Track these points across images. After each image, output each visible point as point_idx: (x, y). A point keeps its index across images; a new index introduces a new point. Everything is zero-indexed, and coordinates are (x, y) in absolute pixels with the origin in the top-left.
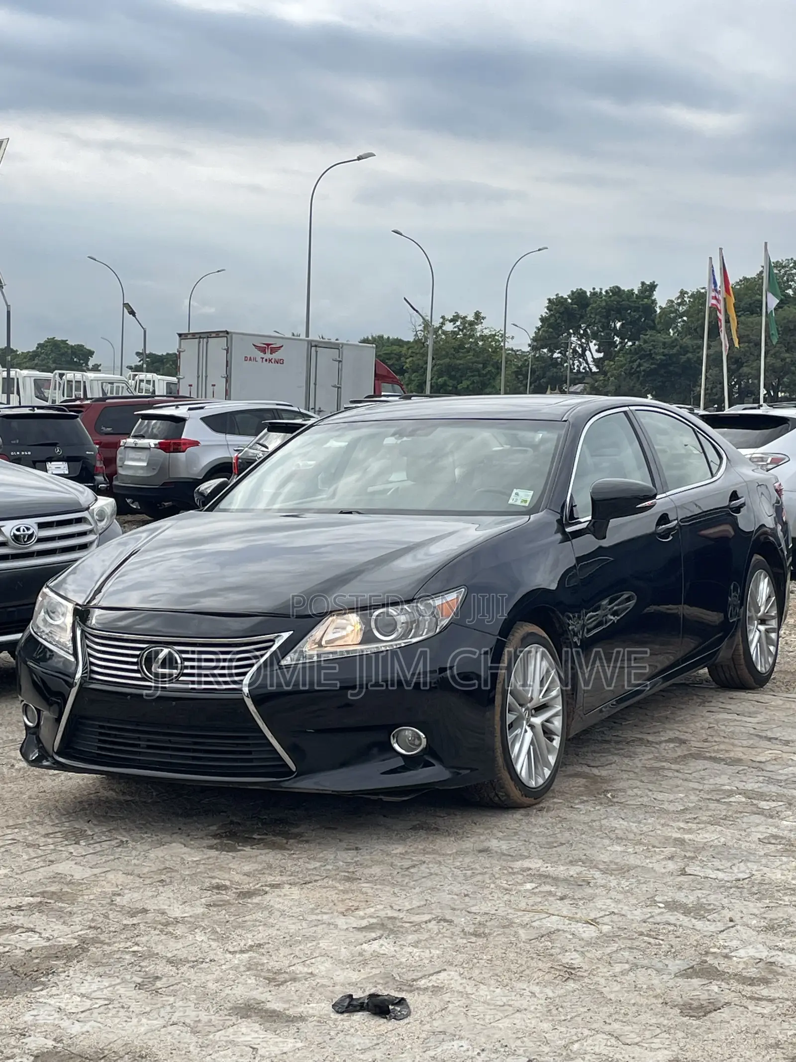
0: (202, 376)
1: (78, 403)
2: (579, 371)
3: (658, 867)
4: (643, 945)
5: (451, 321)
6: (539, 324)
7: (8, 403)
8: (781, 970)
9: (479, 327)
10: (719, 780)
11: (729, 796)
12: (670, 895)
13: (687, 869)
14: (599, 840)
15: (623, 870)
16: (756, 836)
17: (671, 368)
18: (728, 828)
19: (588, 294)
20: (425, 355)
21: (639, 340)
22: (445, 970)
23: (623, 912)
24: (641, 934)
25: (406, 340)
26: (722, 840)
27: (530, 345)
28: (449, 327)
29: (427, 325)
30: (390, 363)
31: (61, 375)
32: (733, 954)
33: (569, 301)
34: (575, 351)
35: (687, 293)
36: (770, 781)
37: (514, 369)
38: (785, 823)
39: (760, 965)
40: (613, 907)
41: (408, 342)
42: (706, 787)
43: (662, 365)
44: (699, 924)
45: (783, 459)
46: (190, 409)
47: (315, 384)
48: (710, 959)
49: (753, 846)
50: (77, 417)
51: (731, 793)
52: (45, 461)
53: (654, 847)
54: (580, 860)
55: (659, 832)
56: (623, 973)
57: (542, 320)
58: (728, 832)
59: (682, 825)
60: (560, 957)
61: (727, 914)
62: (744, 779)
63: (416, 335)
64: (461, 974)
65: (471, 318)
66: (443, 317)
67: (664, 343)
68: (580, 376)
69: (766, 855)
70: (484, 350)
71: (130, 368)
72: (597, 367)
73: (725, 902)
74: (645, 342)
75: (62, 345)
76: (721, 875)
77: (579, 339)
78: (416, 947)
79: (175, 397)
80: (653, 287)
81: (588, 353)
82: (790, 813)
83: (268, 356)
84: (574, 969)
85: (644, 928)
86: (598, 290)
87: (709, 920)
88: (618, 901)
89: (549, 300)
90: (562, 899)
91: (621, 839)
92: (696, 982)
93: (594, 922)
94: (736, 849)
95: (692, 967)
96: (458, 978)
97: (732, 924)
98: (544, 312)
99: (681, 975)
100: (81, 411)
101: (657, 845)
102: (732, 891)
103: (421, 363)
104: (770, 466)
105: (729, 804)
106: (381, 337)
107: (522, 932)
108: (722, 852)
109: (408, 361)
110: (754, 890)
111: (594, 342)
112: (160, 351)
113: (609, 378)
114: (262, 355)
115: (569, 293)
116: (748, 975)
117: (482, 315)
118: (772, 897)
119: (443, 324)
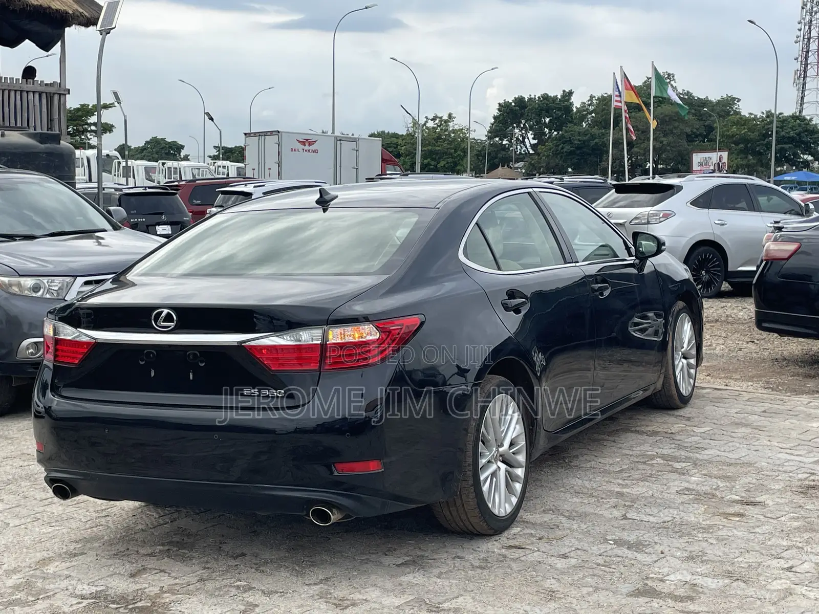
0: (261, 162)
1: (176, 183)
2: (520, 153)
3: (607, 514)
4: (601, 573)
5: (432, 120)
6: (493, 121)
7: (127, 184)
8: (701, 590)
9: (451, 124)
10: (642, 448)
11: (652, 459)
12: (618, 534)
13: (627, 515)
14: (562, 494)
15: (583, 516)
16: (674, 489)
17: (585, 150)
18: (653, 483)
19: (526, 99)
20: (414, 144)
21: (561, 131)
22: (462, 595)
23: (584, 548)
24: (599, 565)
25: (400, 134)
26: (650, 493)
27: (486, 136)
28: (431, 124)
29: (415, 123)
30: (390, 150)
31: (163, 164)
32: (665, 578)
33: (513, 104)
34: (517, 139)
35: (594, 97)
36: (680, 447)
37: (475, 152)
38: (693, 478)
39: (687, 586)
40: (577, 544)
41: (402, 135)
42: (634, 453)
43: (578, 148)
44: (639, 556)
45: (671, 214)
46: (255, 187)
47: (340, 167)
48: (650, 583)
49: (672, 496)
50: (176, 194)
51: (652, 458)
52: (155, 226)
53: (602, 498)
54: (550, 510)
55: (605, 487)
56: (589, 594)
57: (495, 118)
58: (654, 486)
59: (621, 482)
60: (542, 583)
61: (659, 548)
62: (661, 446)
63: (408, 130)
64: (473, 598)
65: (445, 117)
66: (426, 117)
67: (579, 133)
68: (521, 156)
69: (682, 503)
70: (454, 139)
71: (210, 157)
72: (533, 150)
73: (656, 539)
74: (566, 132)
75: (162, 142)
76: (652, 519)
77: (520, 131)
78: (439, 577)
79: (244, 178)
80: (571, 93)
81: (526, 140)
82: (696, 471)
83: (307, 147)
84: (554, 592)
85: (600, 560)
86: (533, 96)
87: (646, 553)
88: (580, 540)
89: (499, 104)
90: (540, 539)
91: (579, 493)
92: (642, 600)
93: (565, 556)
94: (661, 499)
95: (638, 589)
96: (471, 601)
97: (662, 556)
98: (496, 112)
99: (631, 595)
100: (179, 190)
101: (604, 496)
102: (660, 531)
103: (412, 150)
104: (662, 219)
105: (652, 465)
106: (383, 132)
107: (514, 565)
108: (652, 501)
109: (403, 148)
110: (677, 529)
111: (531, 132)
112: (230, 145)
113: (541, 158)
114: (303, 147)
115: (513, 99)
116: (678, 594)
117: (453, 116)
118: (689, 534)
119: (426, 122)
